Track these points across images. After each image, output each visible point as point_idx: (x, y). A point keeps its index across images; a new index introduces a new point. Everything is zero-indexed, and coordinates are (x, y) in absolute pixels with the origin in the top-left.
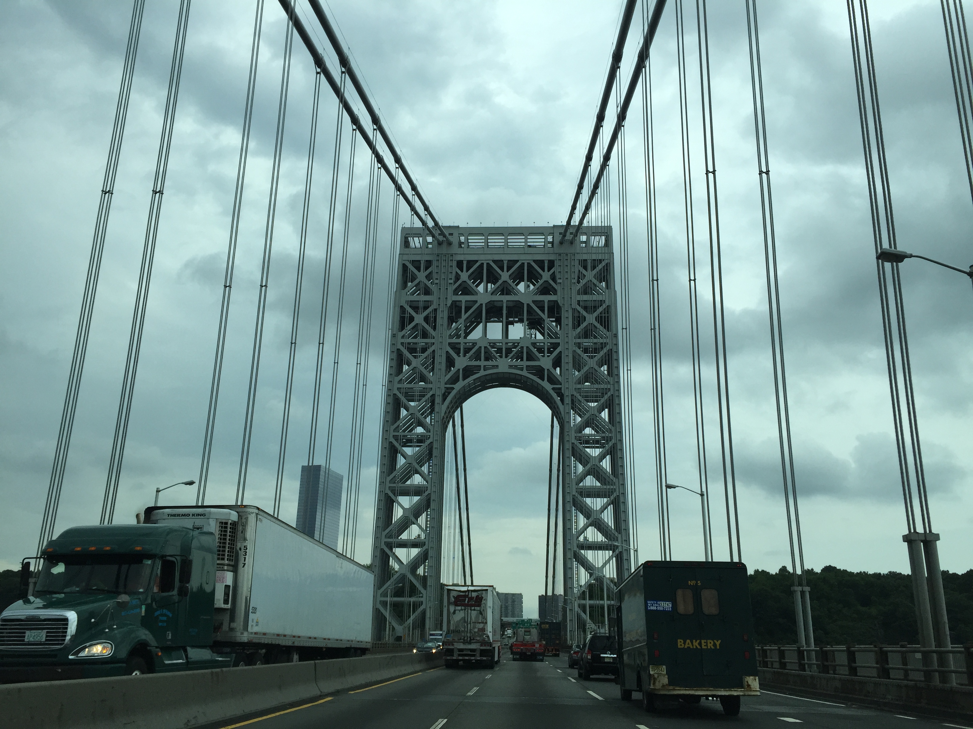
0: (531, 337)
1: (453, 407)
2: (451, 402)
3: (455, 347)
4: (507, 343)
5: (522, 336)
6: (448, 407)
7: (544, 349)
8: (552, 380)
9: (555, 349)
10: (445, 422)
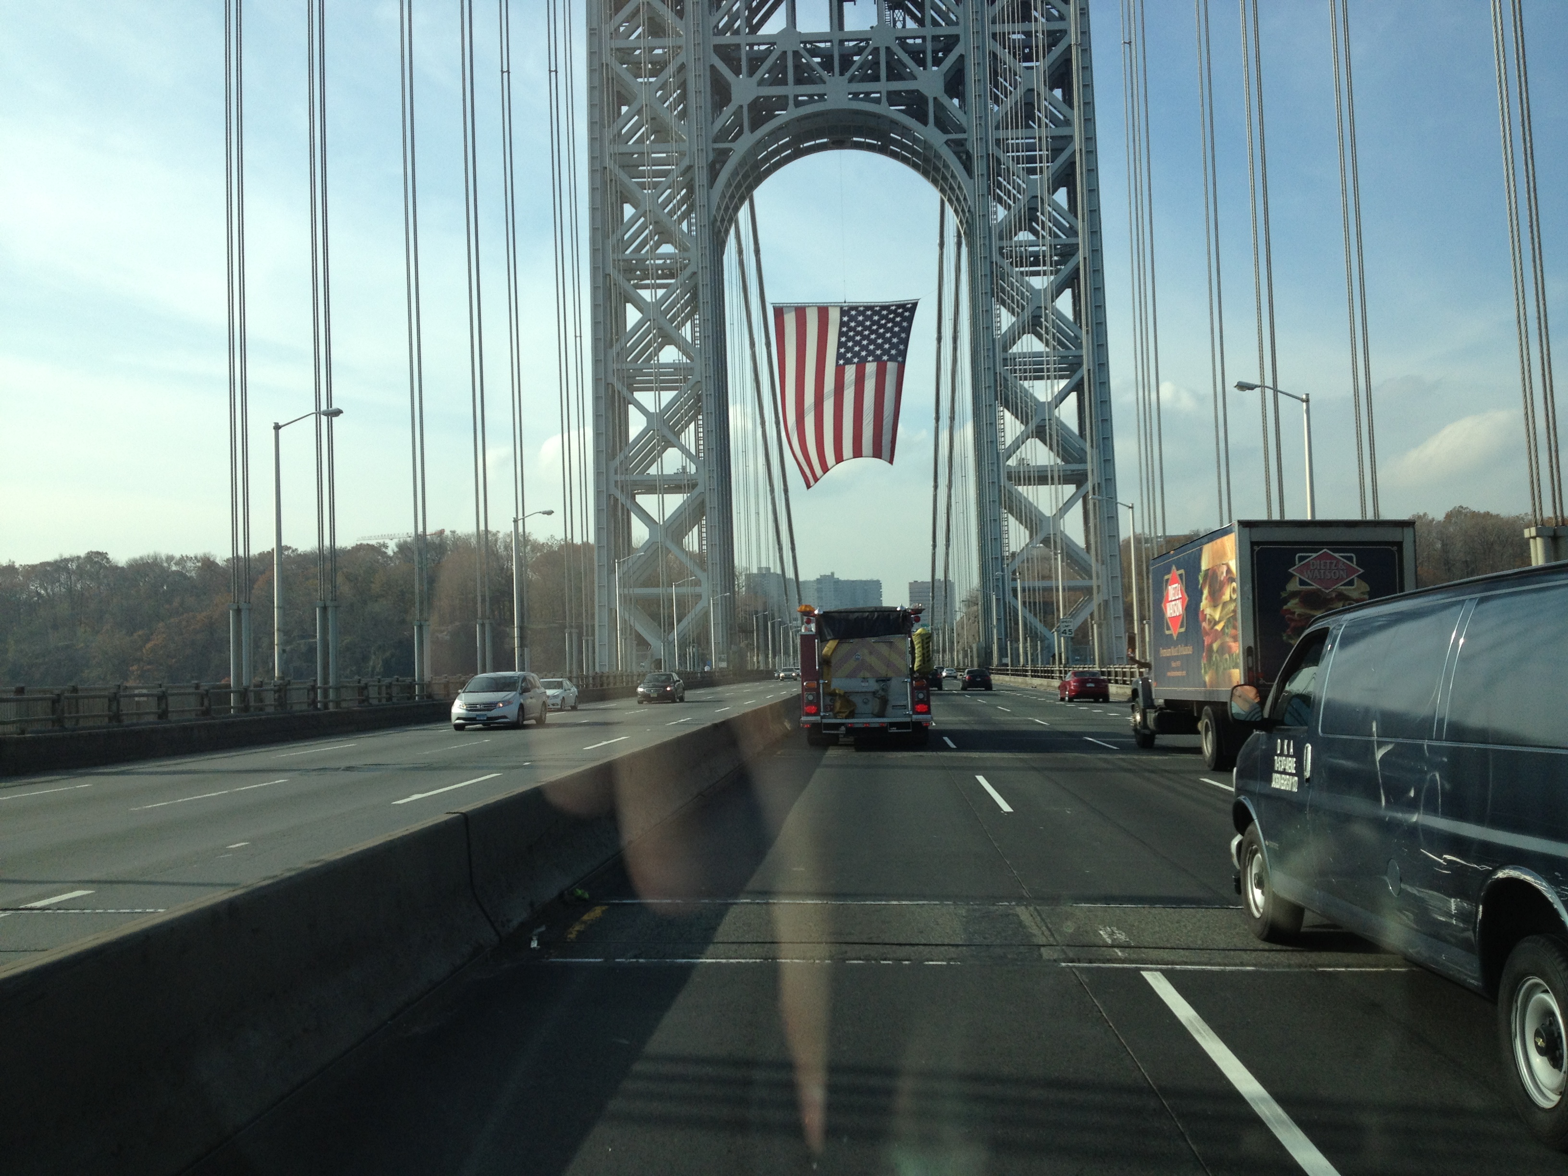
0: (895, 25)
1: (732, 197)
2: (728, 185)
3: (729, 54)
4: (842, 42)
5: (875, 23)
6: (723, 196)
7: (924, 53)
8: (944, 123)
9: (947, 50)
10: (720, 231)
